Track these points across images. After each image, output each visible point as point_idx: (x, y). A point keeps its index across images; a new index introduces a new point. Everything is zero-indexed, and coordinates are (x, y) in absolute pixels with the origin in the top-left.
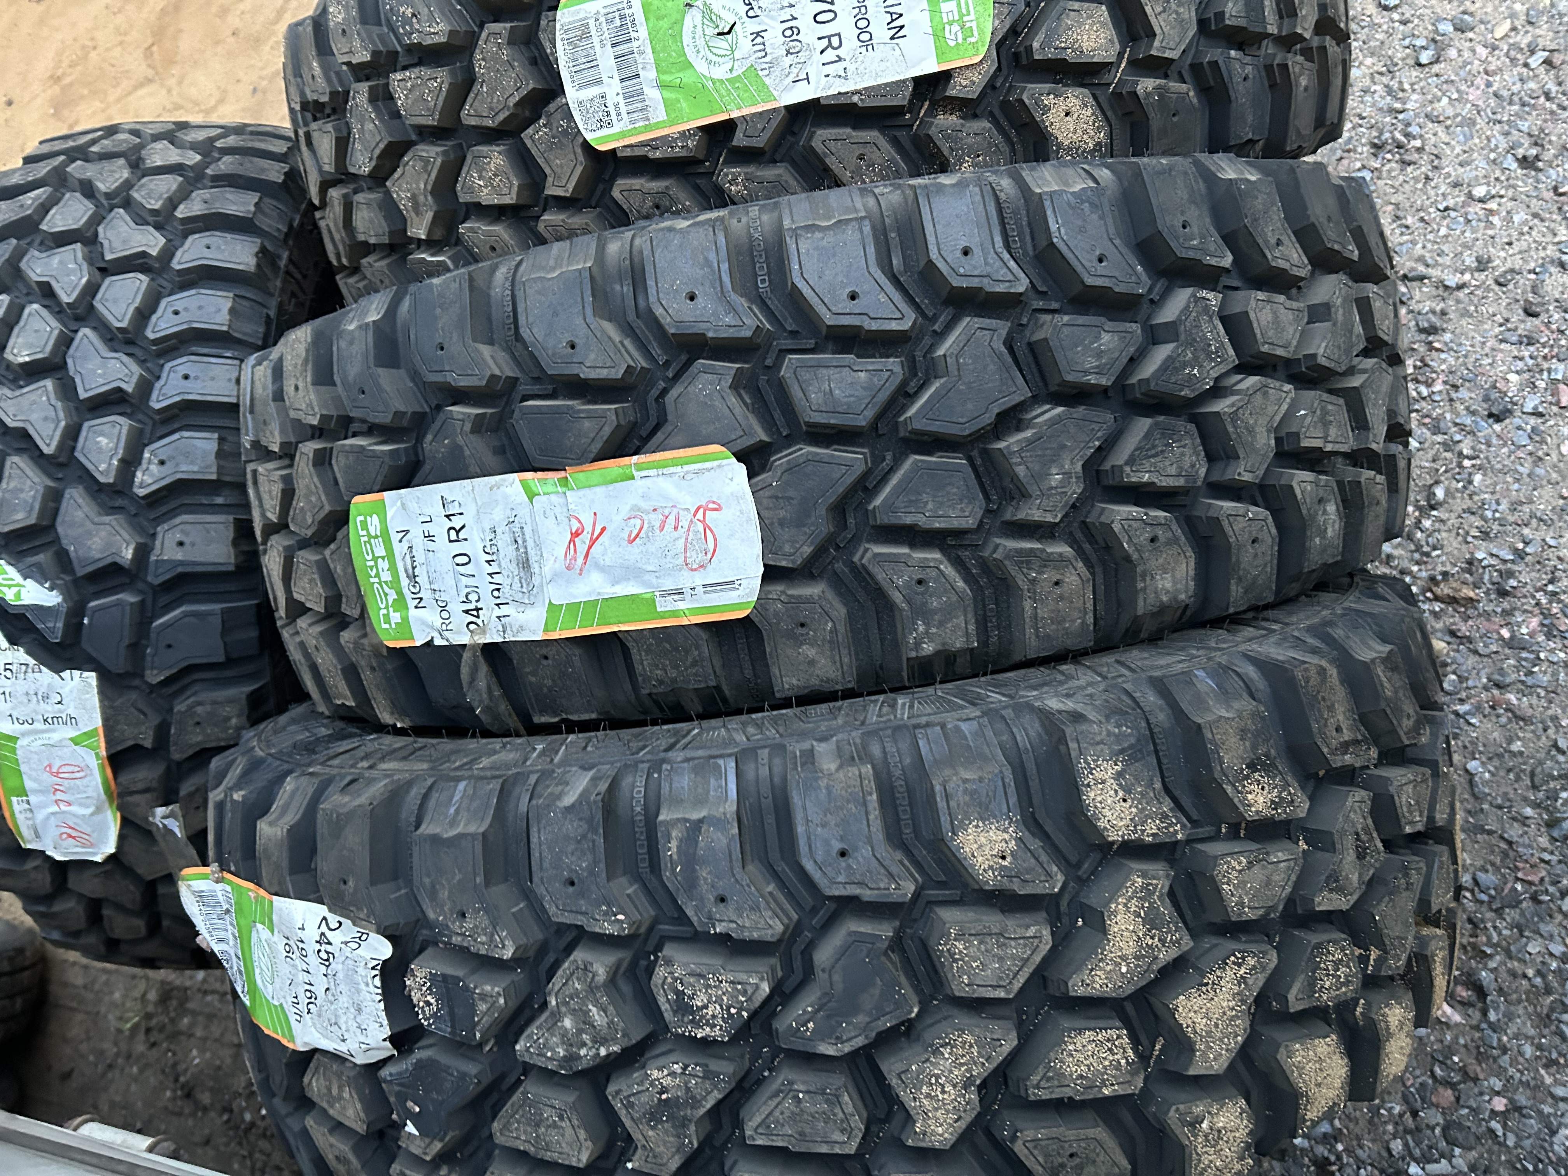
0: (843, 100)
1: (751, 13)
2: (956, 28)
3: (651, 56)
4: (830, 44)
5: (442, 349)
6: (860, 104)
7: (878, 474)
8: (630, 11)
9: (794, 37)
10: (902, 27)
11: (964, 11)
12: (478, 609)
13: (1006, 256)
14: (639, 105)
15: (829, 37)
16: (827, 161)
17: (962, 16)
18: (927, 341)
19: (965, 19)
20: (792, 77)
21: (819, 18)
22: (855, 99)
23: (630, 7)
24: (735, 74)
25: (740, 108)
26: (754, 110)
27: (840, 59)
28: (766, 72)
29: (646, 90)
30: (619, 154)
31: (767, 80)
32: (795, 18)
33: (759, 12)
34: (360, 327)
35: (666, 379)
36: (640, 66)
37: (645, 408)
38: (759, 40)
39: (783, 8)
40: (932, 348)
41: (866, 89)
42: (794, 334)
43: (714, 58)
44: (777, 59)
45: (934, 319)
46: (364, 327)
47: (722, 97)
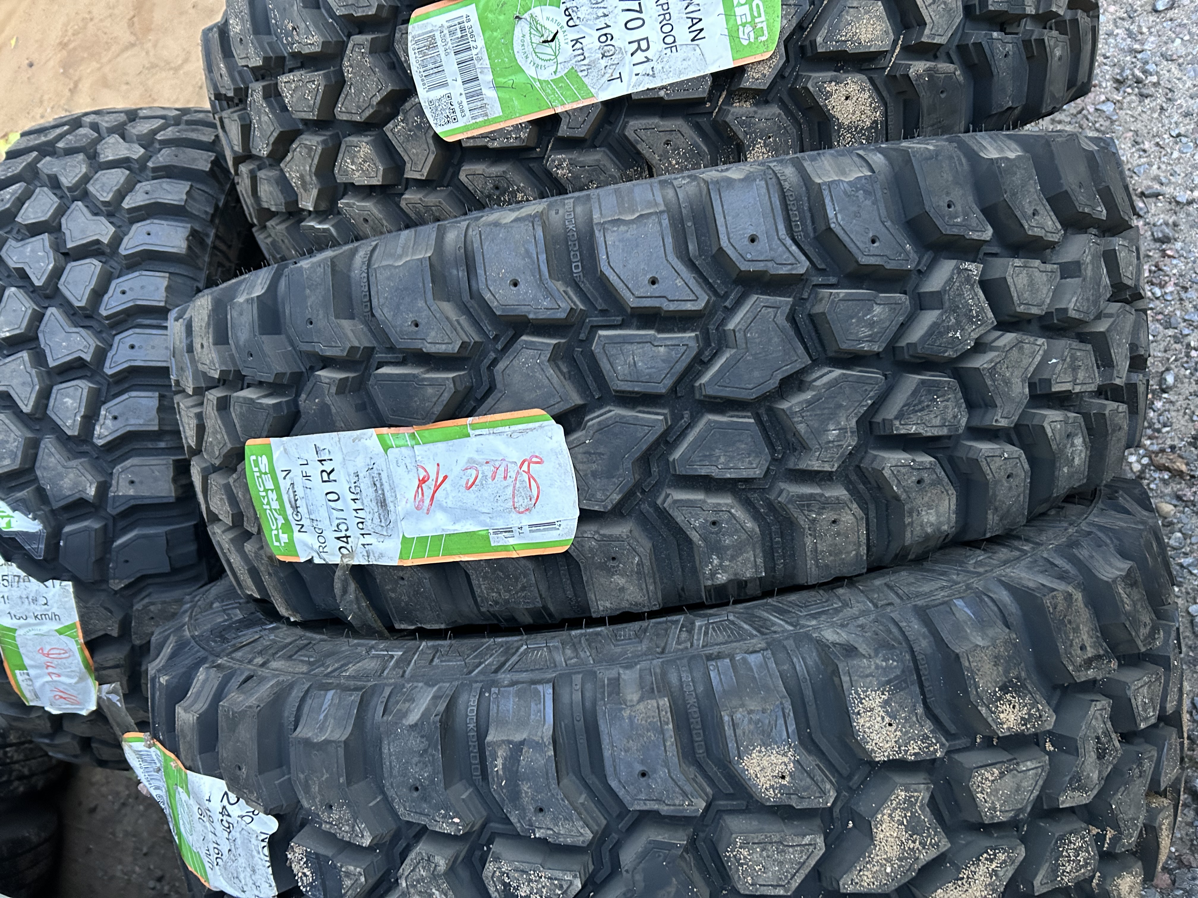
0: (651, 95)
1: (571, 23)
2: (748, 29)
3: (488, 62)
4: (639, 47)
5: (311, 323)
6: (666, 98)
7: (677, 430)
8: (469, 24)
9: (609, 42)
10: (702, 30)
11: (756, 14)
12: (347, 537)
13: (789, 242)
14: (479, 104)
15: (638, 41)
16: (639, 147)
17: (753, 18)
18: (720, 315)
19: (757, 20)
20: (607, 76)
21: (629, 26)
22: (662, 93)
23: (469, 21)
24: (559, 75)
25: (563, 104)
26: (575, 106)
27: (648, 60)
28: (585, 73)
29: (484, 91)
30: (464, 145)
31: (586, 80)
32: (608, 26)
33: (578, 22)
34: (247, 301)
35: (496, 351)
36: (478, 71)
37: (479, 375)
38: (578, 46)
39: (598, 17)
40: (724, 322)
41: (671, 85)
42: (604, 312)
43: (541, 63)
44: (594, 61)
45: (726, 296)
46: (249, 301)
47: (547, 95)
